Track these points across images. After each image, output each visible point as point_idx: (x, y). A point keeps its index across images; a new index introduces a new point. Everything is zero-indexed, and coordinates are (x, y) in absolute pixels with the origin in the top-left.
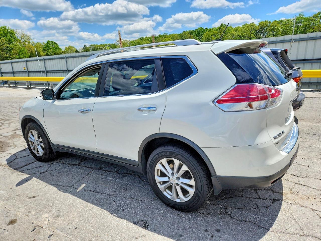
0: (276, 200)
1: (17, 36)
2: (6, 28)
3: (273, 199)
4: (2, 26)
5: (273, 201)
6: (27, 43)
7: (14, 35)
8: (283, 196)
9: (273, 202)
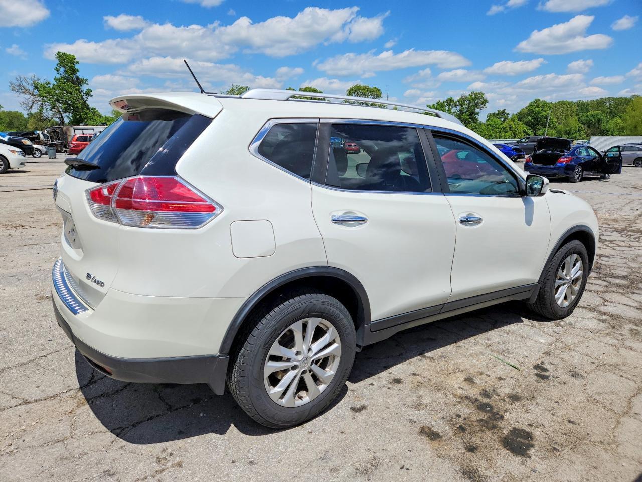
0: (90, 383)
3: (95, 382)
5: (95, 379)
8: (83, 395)
9: (93, 376)
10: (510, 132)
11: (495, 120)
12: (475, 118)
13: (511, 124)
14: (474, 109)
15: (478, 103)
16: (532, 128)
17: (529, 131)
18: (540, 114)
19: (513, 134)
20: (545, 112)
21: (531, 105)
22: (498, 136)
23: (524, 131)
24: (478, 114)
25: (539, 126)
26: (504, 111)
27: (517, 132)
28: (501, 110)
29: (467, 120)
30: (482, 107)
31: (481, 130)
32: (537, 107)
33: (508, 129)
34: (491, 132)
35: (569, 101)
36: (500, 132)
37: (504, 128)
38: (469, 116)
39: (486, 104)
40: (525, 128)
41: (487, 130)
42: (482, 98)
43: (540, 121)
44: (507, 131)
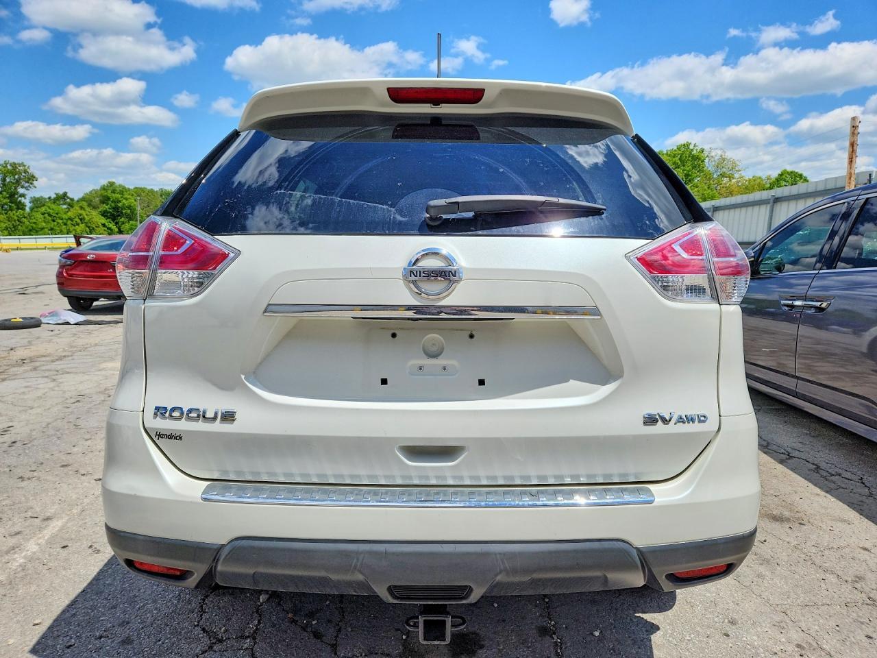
1: (707, 165)
2: (688, 148)
4: (683, 143)
6: (725, 180)
7: (703, 161)
10: (82, 226)
11: (53, 206)
12: (20, 202)
13: (81, 215)
14: (16, 189)
15: (20, 178)
16: (113, 220)
17: (111, 225)
18: (120, 202)
19: (87, 228)
20: (126, 199)
21: (103, 188)
22: (65, 231)
23: (104, 225)
24: (23, 196)
25: (122, 219)
26: (65, 194)
27: (94, 226)
28: (61, 193)
29: (6, 204)
30: (29, 186)
31: (34, 221)
32: (114, 192)
33: (79, 221)
34: (52, 225)
35: (149, 188)
36: (65, 224)
37: (71, 219)
38: (8, 198)
39: (35, 182)
40: (103, 220)
41: (45, 222)
42: (25, 172)
43: (122, 213)
44: (78, 224)
